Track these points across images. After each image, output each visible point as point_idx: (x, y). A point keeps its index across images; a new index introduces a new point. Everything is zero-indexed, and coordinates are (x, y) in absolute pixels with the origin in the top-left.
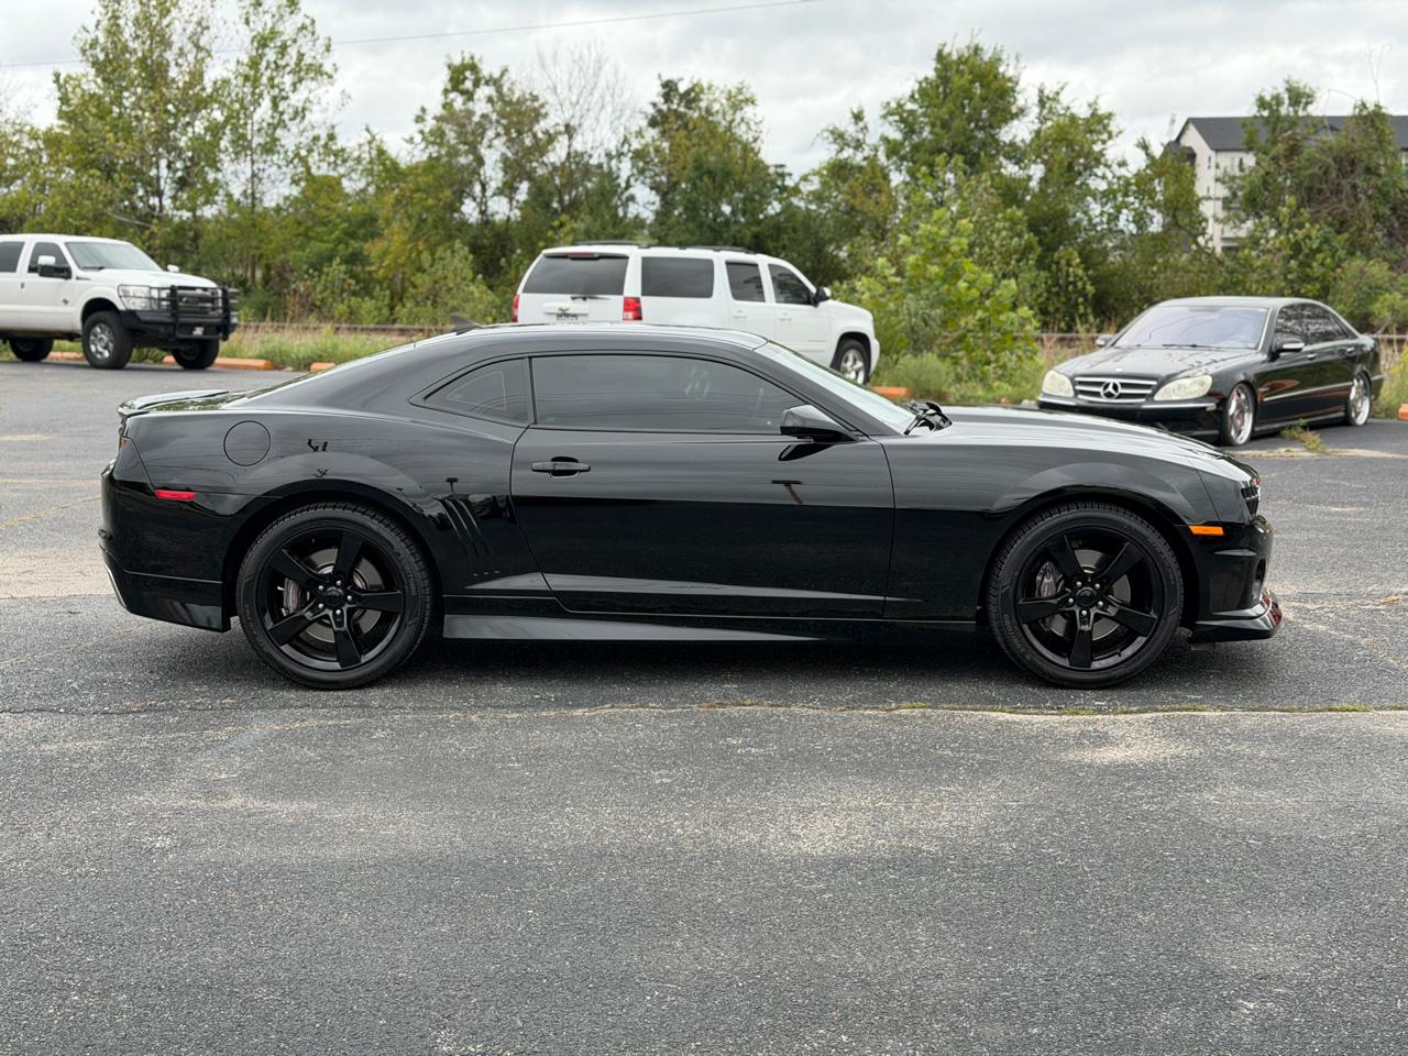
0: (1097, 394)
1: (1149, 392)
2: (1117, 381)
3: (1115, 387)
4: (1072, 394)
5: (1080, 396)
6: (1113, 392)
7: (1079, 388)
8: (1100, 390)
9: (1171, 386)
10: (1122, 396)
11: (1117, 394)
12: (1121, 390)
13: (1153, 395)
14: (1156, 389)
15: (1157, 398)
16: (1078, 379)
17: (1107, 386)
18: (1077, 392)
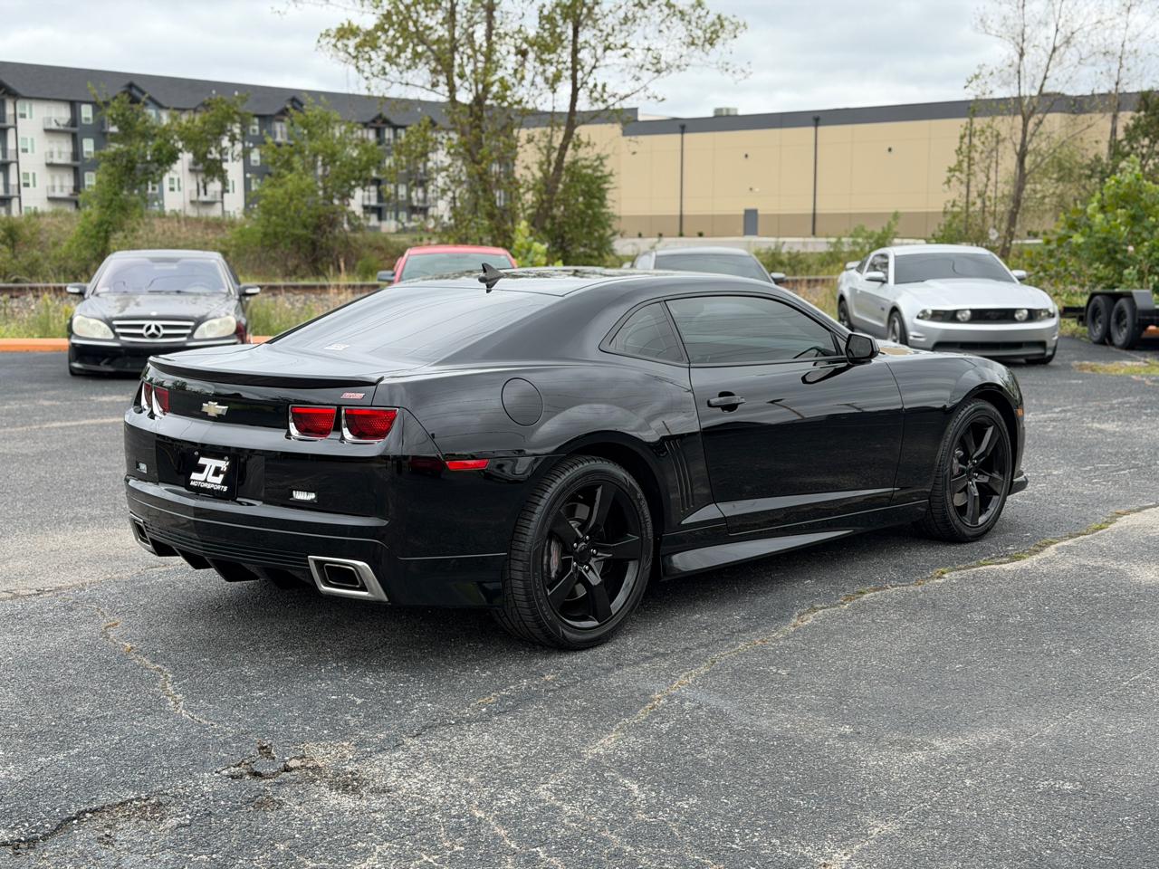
0: (141, 336)
1: (189, 331)
2: (159, 323)
3: (157, 328)
4: (112, 336)
5: (122, 338)
6: (156, 332)
7: (118, 330)
8: (142, 331)
9: (204, 326)
10: (165, 336)
11: (160, 335)
12: (164, 331)
13: (191, 335)
14: (194, 329)
15: (196, 335)
16: (115, 323)
17: (149, 328)
18: (117, 335)
